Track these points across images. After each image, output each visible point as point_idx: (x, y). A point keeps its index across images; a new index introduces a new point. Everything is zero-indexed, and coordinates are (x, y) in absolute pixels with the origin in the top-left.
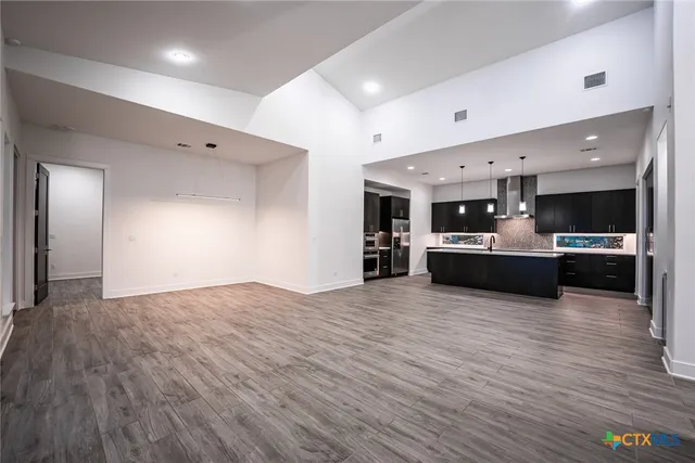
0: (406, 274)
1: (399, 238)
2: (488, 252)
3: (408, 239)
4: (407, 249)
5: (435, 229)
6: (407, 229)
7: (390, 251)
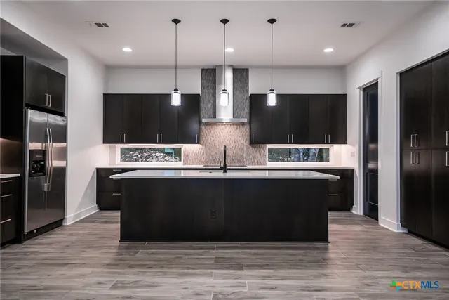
0: (59, 223)
1: (44, 152)
2: (219, 175)
3: (63, 154)
4: (61, 173)
5: (110, 137)
6: (61, 134)
7: (21, 179)
